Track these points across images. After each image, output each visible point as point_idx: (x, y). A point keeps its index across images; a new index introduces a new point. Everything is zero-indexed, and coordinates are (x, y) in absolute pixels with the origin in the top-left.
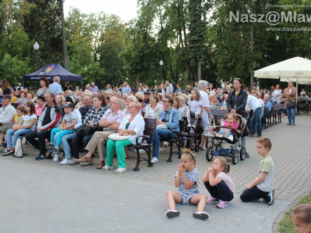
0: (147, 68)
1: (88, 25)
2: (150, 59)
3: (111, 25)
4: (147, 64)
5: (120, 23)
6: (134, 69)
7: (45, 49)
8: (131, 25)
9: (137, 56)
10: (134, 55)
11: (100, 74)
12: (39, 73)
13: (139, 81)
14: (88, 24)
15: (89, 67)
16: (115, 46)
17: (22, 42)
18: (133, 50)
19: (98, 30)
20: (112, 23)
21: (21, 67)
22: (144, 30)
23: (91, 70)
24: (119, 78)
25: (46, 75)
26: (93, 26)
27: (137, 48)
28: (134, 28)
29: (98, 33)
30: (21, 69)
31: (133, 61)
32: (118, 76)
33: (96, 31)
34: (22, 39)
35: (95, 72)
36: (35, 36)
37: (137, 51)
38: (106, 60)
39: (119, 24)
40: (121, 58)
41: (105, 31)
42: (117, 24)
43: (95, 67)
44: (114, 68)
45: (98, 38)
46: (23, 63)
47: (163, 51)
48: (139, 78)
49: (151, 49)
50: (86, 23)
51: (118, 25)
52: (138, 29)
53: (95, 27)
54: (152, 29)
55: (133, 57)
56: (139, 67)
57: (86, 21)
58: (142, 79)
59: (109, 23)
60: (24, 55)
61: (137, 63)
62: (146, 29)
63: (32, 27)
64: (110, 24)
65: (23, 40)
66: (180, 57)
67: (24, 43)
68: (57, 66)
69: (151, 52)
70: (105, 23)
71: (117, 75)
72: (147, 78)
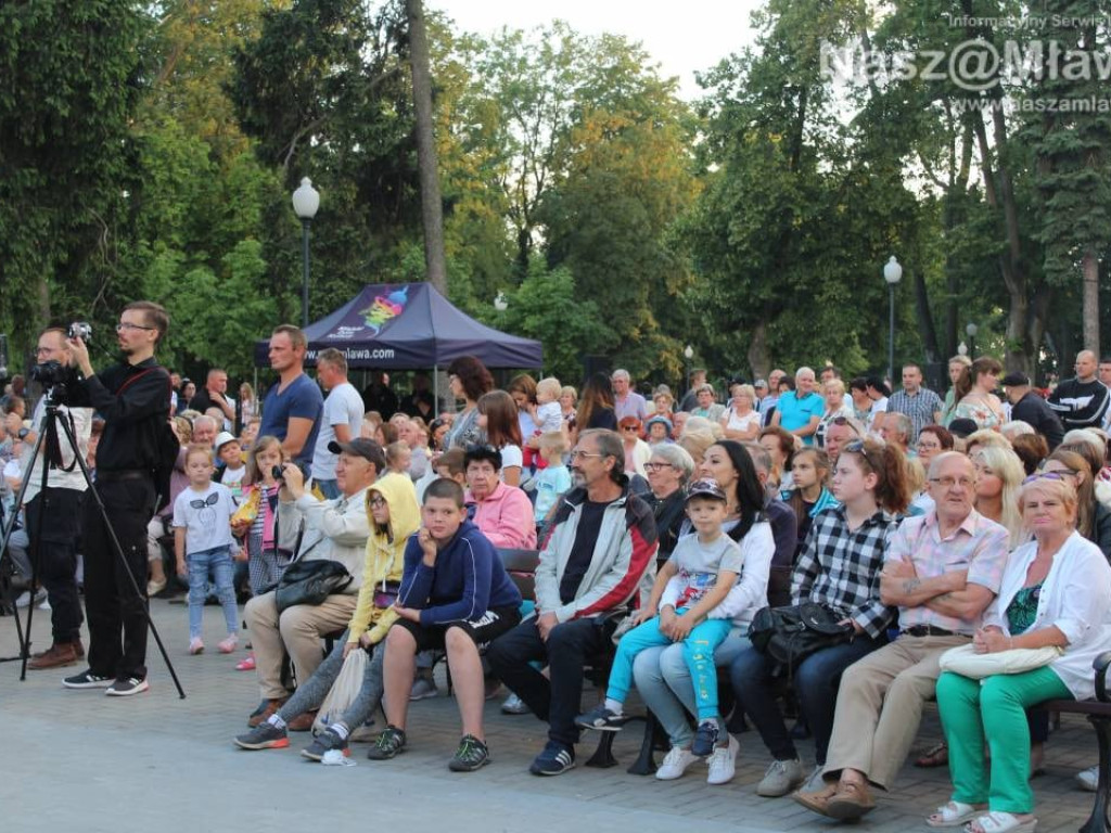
0: (807, 297)
1: (487, 92)
2: (819, 252)
3: (602, 89)
4: (805, 278)
5: (643, 74)
6: (742, 303)
7: (339, 212)
8: (726, 82)
9: (755, 240)
10: (740, 233)
11: (577, 329)
12: (335, 330)
13: (768, 362)
14: (487, 86)
15: (519, 295)
16: (629, 191)
17: (180, 180)
18: (738, 207)
19: (540, 115)
20: (605, 78)
21: (201, 300)
22: (790, 107)
23: (531, 312)
24: (646, 348)
25: (370, 337)
26: (512, 91)
27: (758, 198)
28: (741, 101)
29: (536, 130)
30: (198, 312)
31: (735, 264)
32: (643, 340)
33: (525, 118)
34: (181, 166)
35: (553, 322)
36: (292, 150)
37: (758, 212)
38: (582, 257)
39: (641, 84)
40: (674, 249)
41: (573, 116)
42: (632, 81)
43: (549, 297)
44: (621, 300)
45: (538, 153)
46: (207, 283)
47: (883, 212)
48: (768, 346)
49: (823, 203)
50: (476, 78)
51: (634, 85)
52: (758, 102)
53: (520, 97)
54: (826, 100)
55: (740, 243)
56: (765, 293)
57: (481, 70)
58: (781, 351)
59: (593, 76)
60: (194, 243)
61: (755, 275)
62: (797, 105)
63: (273, 106)
64: (595, 81)
65: (188, 171)
66: (978, 237)
67: (191, 186)
68: (422, 292)
69: (827, 215)
70: (568, 77)
71: (636, 333)
72: (808, 349)
